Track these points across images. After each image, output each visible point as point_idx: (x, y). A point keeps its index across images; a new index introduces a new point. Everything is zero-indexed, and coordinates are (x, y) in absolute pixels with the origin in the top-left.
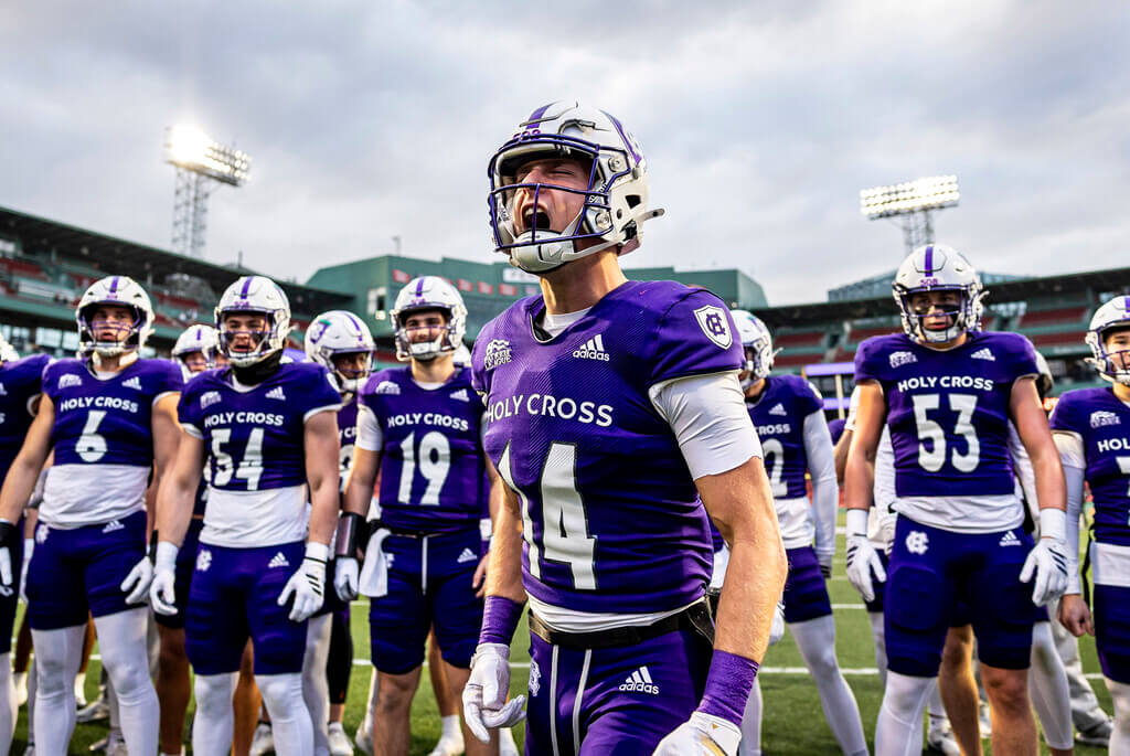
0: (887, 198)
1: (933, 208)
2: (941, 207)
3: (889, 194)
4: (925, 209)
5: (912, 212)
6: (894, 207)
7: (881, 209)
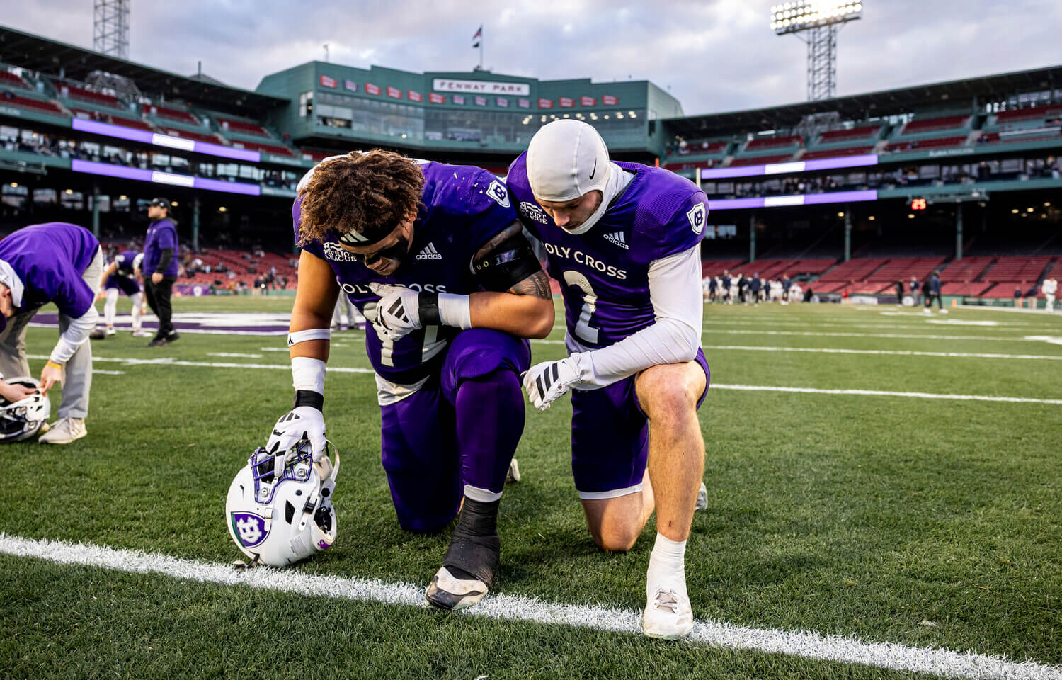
0: (794, 13)
1: (836, 22)
2: (845, 20)
3: (796, 9)
4: (829, 23)
5: (817, 26)
6: (800, 21)
7: (787, 23)
